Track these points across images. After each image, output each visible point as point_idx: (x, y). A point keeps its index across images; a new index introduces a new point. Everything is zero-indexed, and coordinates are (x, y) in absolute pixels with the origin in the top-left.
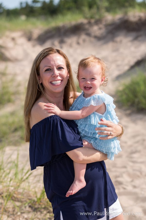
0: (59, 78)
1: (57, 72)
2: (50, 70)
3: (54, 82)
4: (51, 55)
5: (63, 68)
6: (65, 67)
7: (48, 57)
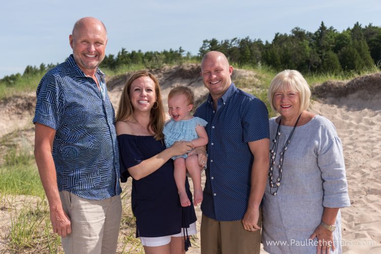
0: (146, 98)
1: (145, 93)
2: (139, 90)
3: (141, 102)
4: (142, 77)
5: (151, 90)
6: (154, 90)
7: (140, 79)
